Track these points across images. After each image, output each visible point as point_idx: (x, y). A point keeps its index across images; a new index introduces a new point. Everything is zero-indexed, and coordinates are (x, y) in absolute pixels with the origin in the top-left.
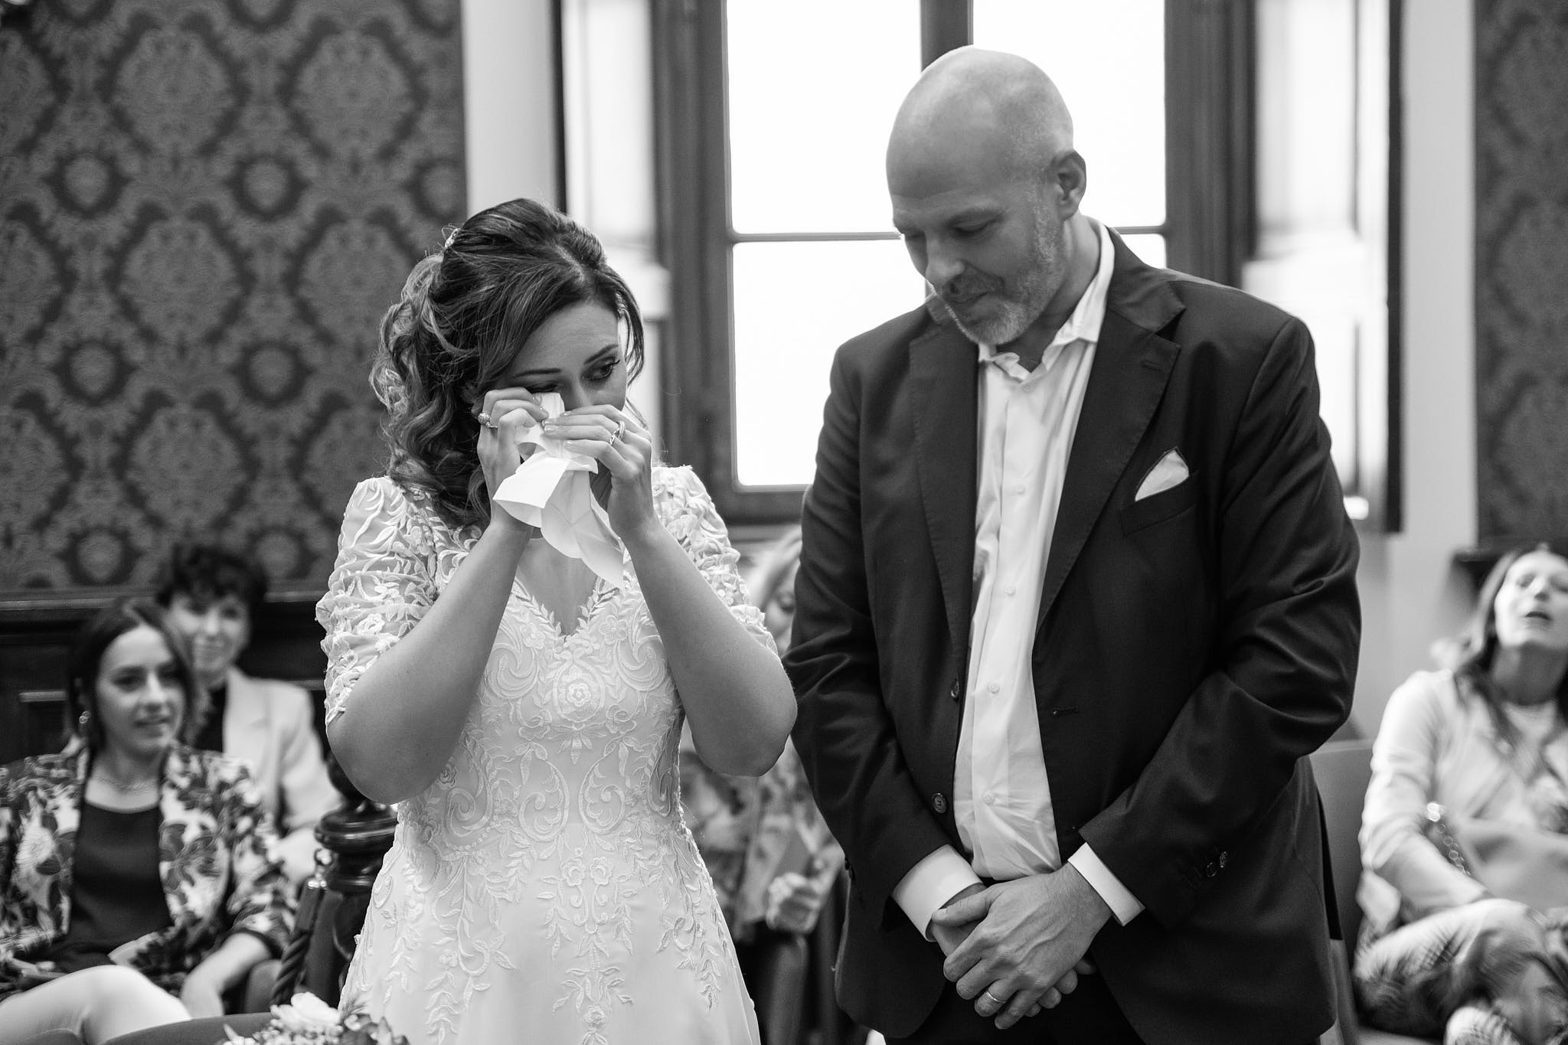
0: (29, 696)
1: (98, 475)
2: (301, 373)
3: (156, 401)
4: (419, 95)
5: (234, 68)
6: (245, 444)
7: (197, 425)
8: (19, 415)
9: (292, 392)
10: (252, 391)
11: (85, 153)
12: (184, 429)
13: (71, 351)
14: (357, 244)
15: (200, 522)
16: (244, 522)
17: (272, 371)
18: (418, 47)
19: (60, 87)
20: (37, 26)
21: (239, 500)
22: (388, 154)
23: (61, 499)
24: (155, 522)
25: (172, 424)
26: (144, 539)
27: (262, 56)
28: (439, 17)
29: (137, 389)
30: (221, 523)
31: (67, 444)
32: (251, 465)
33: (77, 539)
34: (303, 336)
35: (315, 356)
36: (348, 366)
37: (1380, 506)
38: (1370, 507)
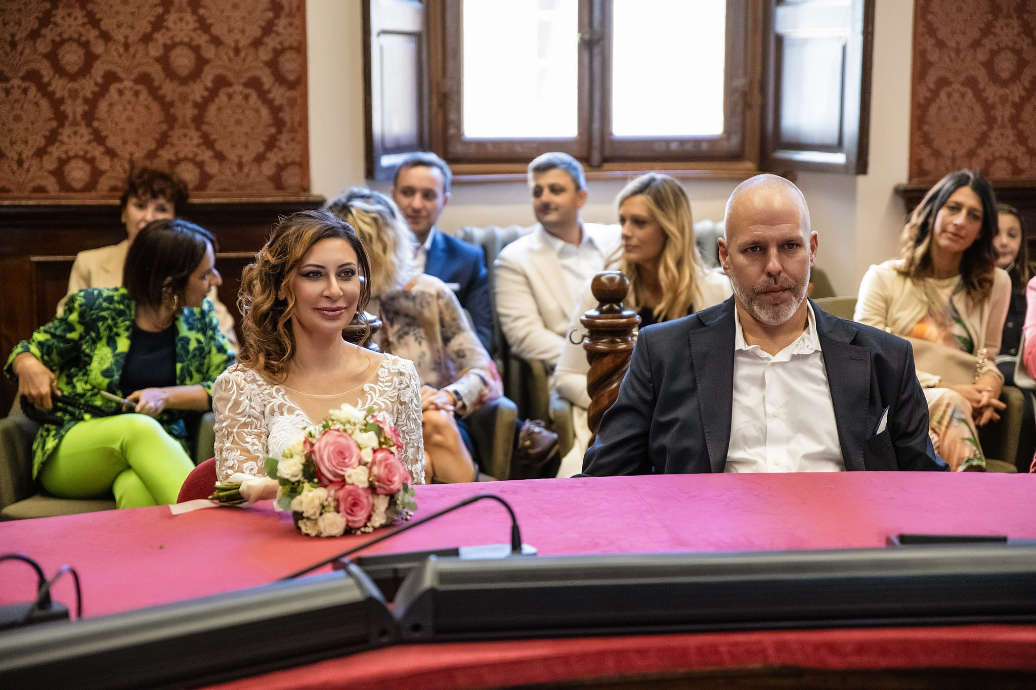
0: (35, 259)
1: (75, 123)
2: (201, 62)
3: (111, 78)
6: (166, 106)
7: (137, 94)
8: (24, 85)
9: (195, 74)
10: (170, 73)
12: (128, 95)
13: (57, 45)
15: (139, 155)
16: (166, 154)
17: (183, 60)
21: (163, 141)
23: (52, 138)
24: (111, 153)
25: (121, 92)
26: (104, 164)
29: (98, 71)
30: (152, 155)
31: (56, 103)
32: (170, 120)
33: (63, 162)
34: (202, 39)
35: (209, 52)
36: (230, 60)
37: (854, 158)
38: (847, 158)
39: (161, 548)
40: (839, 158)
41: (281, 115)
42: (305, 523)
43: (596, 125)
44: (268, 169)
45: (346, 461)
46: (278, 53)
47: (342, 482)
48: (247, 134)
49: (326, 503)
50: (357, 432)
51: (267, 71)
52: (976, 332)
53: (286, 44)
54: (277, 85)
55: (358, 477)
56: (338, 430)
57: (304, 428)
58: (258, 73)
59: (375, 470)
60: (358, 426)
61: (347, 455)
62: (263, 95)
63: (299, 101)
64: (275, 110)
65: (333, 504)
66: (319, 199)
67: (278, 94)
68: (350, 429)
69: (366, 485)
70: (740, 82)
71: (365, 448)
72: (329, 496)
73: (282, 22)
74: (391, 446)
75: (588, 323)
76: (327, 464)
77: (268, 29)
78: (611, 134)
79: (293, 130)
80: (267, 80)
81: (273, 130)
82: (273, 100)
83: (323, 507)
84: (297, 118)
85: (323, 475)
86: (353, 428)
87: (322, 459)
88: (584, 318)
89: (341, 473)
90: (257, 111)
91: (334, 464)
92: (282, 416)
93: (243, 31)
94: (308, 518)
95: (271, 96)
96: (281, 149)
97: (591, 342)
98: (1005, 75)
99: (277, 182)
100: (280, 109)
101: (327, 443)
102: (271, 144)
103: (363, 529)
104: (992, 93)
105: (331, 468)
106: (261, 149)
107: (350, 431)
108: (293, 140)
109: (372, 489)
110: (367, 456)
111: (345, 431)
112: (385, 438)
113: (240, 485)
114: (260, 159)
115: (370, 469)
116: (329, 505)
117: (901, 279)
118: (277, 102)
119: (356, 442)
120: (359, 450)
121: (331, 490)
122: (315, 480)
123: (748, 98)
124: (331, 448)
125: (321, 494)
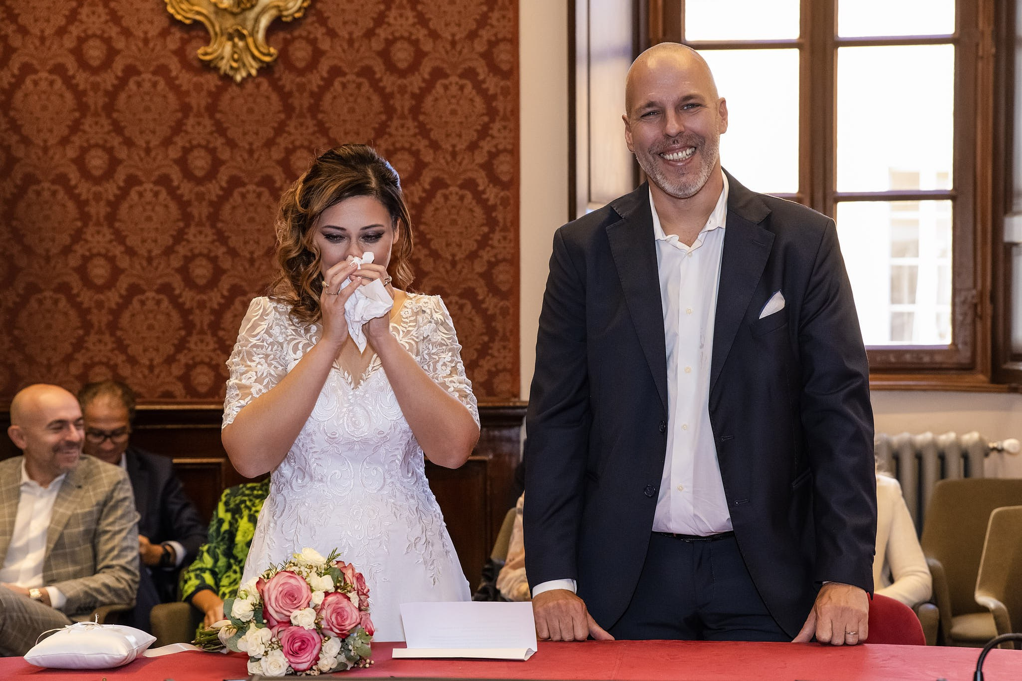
4: (492, 113)
5: (386, 97)
11: (302, 146)
14: (454, 199)
18: (492, 84)
19: (288, 109)
20: (277, 75)
22: (473, 147)
27: (402, 90)
28: (505, 67)
34: (422, 254)
35: (428, 265)
36: (447, 272)
41: (493, 324)
42: (250, 663)
45: (294, 602)
46: (492, 265)
47: (289, 623)
50: (314, 575)
51: (482, 282)
53: (500, 257)
54: (490, 295)
55: (305, 619)
56: (292, 572)
58: (472, 284)
59: (324, 614)
60: (317, 569)
61: (296, 596)
62: (477, 305)
63: (511, 311)
64: (488, 320)
67: (491, 303)
68: (305, 571)
69: (313, 626)
70: (971, 294)
71: (318, 591)
72: (272, 636)
73: (497, 236)
74: (349, 591)
76: (274, 605)
77: (484, 242)
79: (504, 338)
80: (481, 291)
81: (486, 338)
82: (486, 309)
84: (509, 326)
85: (270, 615)
86: (309, 571)
87: (270, 599)
89: (288, 613)
90: (471, 320)
91: (281, 605)
93: (460, 246)
94: (253, 659)
95: (484, 306)
96: (493, 356)
99: (488, 387)
100: (493, 317)
101: (277, 584)
102: (483, 351)
103: (308, 672)
105: (277, 609)
106: (474, 356)
107: (305, 574)
108: (504, 347)
109: (320, 631)
110: (318, 598)
111: (300, 573)
112: (344, 583)
115: (319, 612)
118: (490, 312)
119: (309, 584)
120: (310, 592)
121: (275, 630)
122: (265, 621)
123: (979, 308)
124: (280, 589)
125: (265, 633)
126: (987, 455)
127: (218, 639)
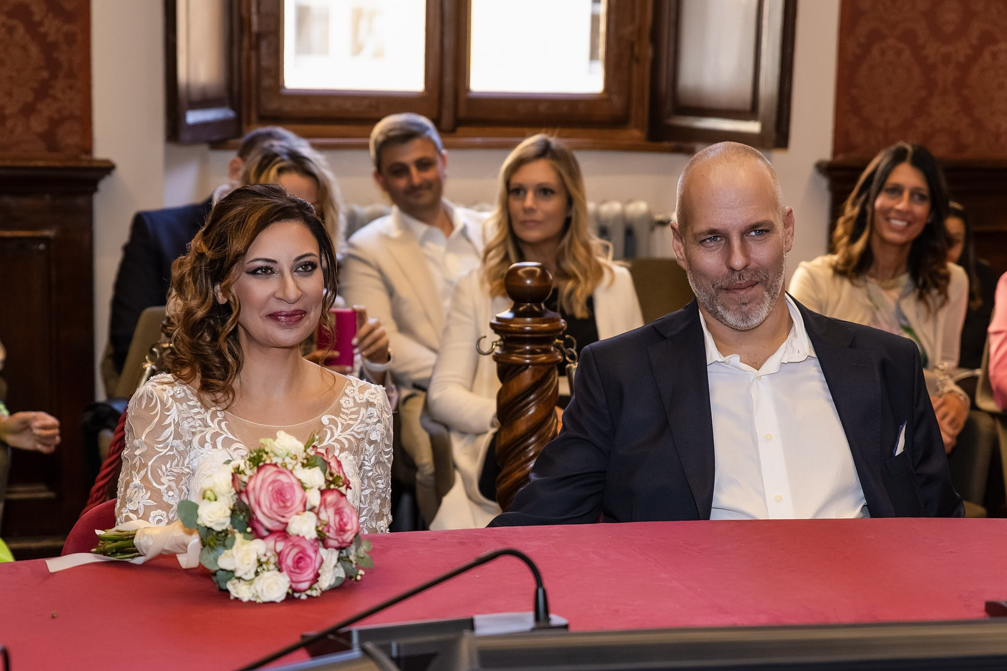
37: (771, 125)
38: (763, 127)
39: (53, 617)
40: (753, 127)
41: (55, 55)
42: (234, 584)
43: (448, 79)
44: (38, 125)
45: (288, 504)
47: (283, 533)
48: (11, 78)
49: (264, 559)
50: (299, 467)
52: (930, 344)
54: (50, 15)
55: (304, 526)
56: (275, 465)
57: (228, 462)
59: (323, 516)
60: (300, 459)
61: (288, 497)
62: (32, 28)
63: (79, 39)
64: (48, 48)
65: (273, 560)
66: (107, 165)
67: (52, 27)
68: (290, 463)
69: (314, 535)
70: (628, 30)
71: (311, 488)
72: (267, 550)
74: (340, 486)
75: (499, 327)
76: (265, 510)
78: (468, 90)
79: (71, 75)
80: (38, 11)
81: (45, 74)
82: (45, 35)
83: (260, 564)
84: (77, 59)
85: (258, 521)
86: (294, 462)
87: (257, 502)
88: (494, 321)
89: (283, 520)
90: (24, 48)
91: (275, 509)
92: (215, 450)
94: (239, 578)
95: (42, 30)
96: (55, 98)
97: (504, 352)
98: (949, 29)
99: (50, 139)
100: (54, 46)
101: (263, 481)
102: (42, 92)
103: (309, 592)
104: (933, 50)
105: (269, 515)
106: (30, 97)
107: (290, 467)
108: (71, 87)
109: (322, 539)
110: (314, 498)
111: (285, 466)
112: (331, 474)
113: (135, 534)
114: (28, 110)
115: (317, 514)
116: (267, 563)
117: (838, 280)
118: (51, 38)
119: (299, 480)
120: (303, 491)
121: (270, 542)
122: (249, 530)
123: (636, 49)
124: (270, 488)
125: (258, 547)
126: (652, 229)
127: (134, 546)
